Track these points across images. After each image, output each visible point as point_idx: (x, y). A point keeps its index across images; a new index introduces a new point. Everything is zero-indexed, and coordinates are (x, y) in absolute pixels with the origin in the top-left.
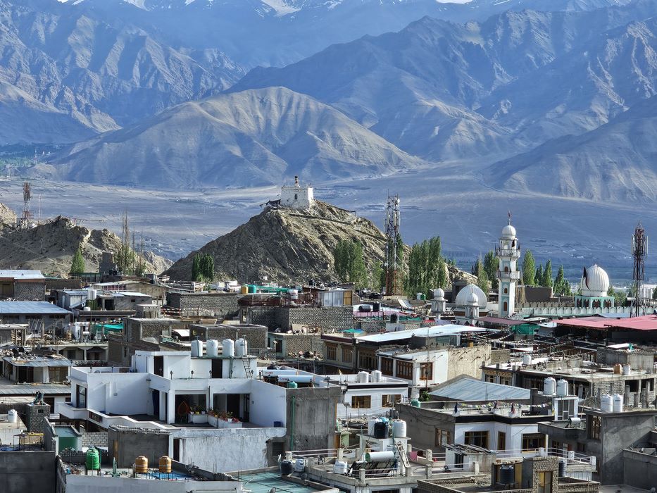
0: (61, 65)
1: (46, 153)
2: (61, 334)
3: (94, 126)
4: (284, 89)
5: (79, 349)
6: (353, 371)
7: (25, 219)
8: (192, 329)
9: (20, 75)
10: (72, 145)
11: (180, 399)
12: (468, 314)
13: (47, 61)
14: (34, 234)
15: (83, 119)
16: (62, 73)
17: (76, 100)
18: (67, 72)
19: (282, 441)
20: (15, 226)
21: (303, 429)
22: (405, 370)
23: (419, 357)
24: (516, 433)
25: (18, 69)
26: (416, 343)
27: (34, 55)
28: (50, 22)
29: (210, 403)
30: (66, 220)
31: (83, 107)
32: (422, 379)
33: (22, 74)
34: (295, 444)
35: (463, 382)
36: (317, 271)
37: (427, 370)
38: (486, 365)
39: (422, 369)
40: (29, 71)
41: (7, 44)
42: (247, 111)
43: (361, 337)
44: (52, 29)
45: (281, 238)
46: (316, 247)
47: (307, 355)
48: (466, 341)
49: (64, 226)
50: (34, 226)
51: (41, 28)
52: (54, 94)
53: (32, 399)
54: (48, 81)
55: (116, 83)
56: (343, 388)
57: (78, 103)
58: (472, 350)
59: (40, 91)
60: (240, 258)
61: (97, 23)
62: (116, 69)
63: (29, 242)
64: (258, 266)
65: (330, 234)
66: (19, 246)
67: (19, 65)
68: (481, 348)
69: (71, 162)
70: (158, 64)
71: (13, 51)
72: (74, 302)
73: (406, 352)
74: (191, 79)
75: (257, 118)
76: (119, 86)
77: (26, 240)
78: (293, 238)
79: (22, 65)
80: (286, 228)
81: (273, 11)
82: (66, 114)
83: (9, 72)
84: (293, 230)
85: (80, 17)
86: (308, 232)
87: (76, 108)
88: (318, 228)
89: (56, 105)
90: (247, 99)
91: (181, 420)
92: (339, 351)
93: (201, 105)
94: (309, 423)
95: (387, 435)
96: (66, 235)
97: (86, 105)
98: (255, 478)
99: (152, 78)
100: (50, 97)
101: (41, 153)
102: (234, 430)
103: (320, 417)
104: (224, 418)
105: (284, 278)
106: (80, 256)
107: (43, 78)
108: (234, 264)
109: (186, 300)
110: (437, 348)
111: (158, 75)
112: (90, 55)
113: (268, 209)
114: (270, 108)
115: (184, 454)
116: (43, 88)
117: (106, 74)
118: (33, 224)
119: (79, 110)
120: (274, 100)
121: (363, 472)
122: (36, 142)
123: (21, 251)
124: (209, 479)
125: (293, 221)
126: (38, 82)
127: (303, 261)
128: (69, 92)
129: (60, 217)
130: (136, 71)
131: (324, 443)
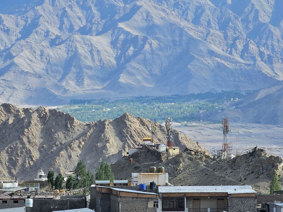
0: (245, 21)
1: (234, 98)
3: (276, 74)
7: (224, 151)
9: (209, 32)
10: (257, 92)
13: (233, 18)
14: (234, 163)
15: (266, 69)
16: (247, 28)
17: (260, 51)
18: (251, 26)
20: (216, 157)
25: (208, 26)
27: (221, 12)
30: (262, 150)
31: (266, 58)
33: (211, 30)
40: (218, 28)
41: (198, 4)
49: (259, 156)
50: (233, 156)
52: (240, 47)
54: (235, 35)
57: (261, 54)
59: (227, 45)
63: (229, 171)
66: (220, 175)
67: (209, 23)
69: (257, 107)
71: (203, 11)
77: (226, 169)
79: (212, 23)
82: (250, 64)
83: (200, 28)
87: (259, 59)
89: (242, 57)
96: (262, 164)
97: (269, 55)
100: (236, 50)
101: (230, 100)
106: (277, 182)
107: (230, 33)
112: (271, 11)
116: (230, 42)
118: (232, 155)
119: (262, 60)
122: (225, 90)
123: (222, 179)
126: (226, 37)
128: (253, 45)
129: (256, 148)
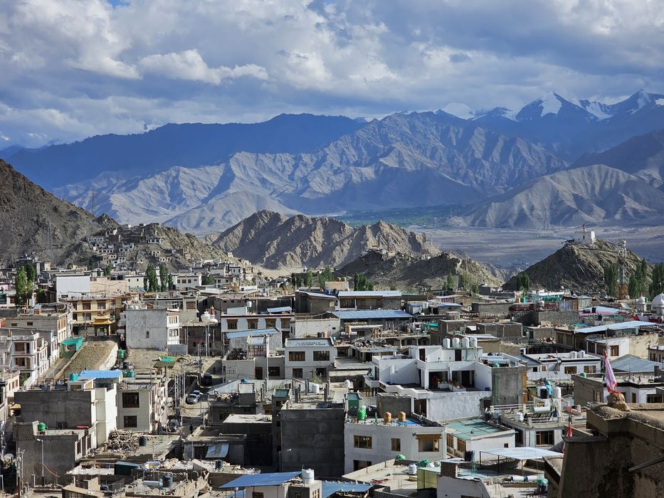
0: (465, 157)
1: (458, 210)
2: (404, 330)
4: (603, 166)
5: (414, 339)
6: (568, 351)
8: (477, 326)
11: (432, 375)
12: (658, 312)
13: (457, 155)
14: (426, 263)
16: (466, 162)
17: (475, 177)
18: (469, 161)
19: (490, 399)
21: (502, 392)
22: (601, 349)
23: (611, 342)
24: (643, 394)
26: (610, 334)
27: (449, 151)
28: (459, 132)
29: (450, 377)
32: (612, 355)
33: (442, 163)
34: (497, 401)
35: (628, 359)
36: (597, 282)
37: (615, 349)
38: (651, 347)
39: (612, 349)
41: (433, 146)
42: (580, 181)
43: (577, 330)
44: (459, 137)
45: (574, 263)
46: (596, 267)
47: (549, 340)
48: (642, 331)
51: (453, 136)
52: (462, 174)
53: (366, 372)
54: (458, 167)
55: (499, 167)
56: (559, 361)
57: (476, 179)
58: (645, 338)
59: (453, 173)
60: (549, 275)
61: (487, 131)
62: (498, 158)
63: (426, 267)
64: (560, 279)
65: (605, 260)
67: (441, 159)
68: (651, 336)
69: (473, 215)
70: (524, 154)
71: (437, 150)
72: (415, 310)
73: (603, 339)
74: (545, 162)
75: (586, 185)
76: (501, 168)
78: (582, 263)
80: (577, 257)
81: (596, 118)
82: (469, 186)
83: (435, 162)
84: (582, 258)
85: (476, 127)
86: (591, 259)
87: (475, 182)
88: (597, 256)
89: (463, 181)
90: (580, 173)
91: (433, 387)
92: (565, 338)
93: (551, 178)
94: (506, 388)
95: (548, 397)
98: (470, 422)
99: (521, 163)
100: (459, 176)
101: (455, 210)
102: (459, 393)
103: (513, 384)
104: (456, 386)
105: (576, 286)
107: (455, 165)
108: (545, 279)
109: (482, 307)
110: (623, 336)
111: (525, 160)
112: (483, 150)
113: (566, 245)
114: (594, 178)
115: (429, 408)
116: (455, 171)
117: (493, 161)
119: (477, 183)
120: (596, 173)
121: (530, 420)
122: (451, 204)
124: (430, 426)
125: (582, 252)
126: (452, 168)
127: (588, 276)
128: (471, 173)
130: (511, 159)
131: (516, 401)
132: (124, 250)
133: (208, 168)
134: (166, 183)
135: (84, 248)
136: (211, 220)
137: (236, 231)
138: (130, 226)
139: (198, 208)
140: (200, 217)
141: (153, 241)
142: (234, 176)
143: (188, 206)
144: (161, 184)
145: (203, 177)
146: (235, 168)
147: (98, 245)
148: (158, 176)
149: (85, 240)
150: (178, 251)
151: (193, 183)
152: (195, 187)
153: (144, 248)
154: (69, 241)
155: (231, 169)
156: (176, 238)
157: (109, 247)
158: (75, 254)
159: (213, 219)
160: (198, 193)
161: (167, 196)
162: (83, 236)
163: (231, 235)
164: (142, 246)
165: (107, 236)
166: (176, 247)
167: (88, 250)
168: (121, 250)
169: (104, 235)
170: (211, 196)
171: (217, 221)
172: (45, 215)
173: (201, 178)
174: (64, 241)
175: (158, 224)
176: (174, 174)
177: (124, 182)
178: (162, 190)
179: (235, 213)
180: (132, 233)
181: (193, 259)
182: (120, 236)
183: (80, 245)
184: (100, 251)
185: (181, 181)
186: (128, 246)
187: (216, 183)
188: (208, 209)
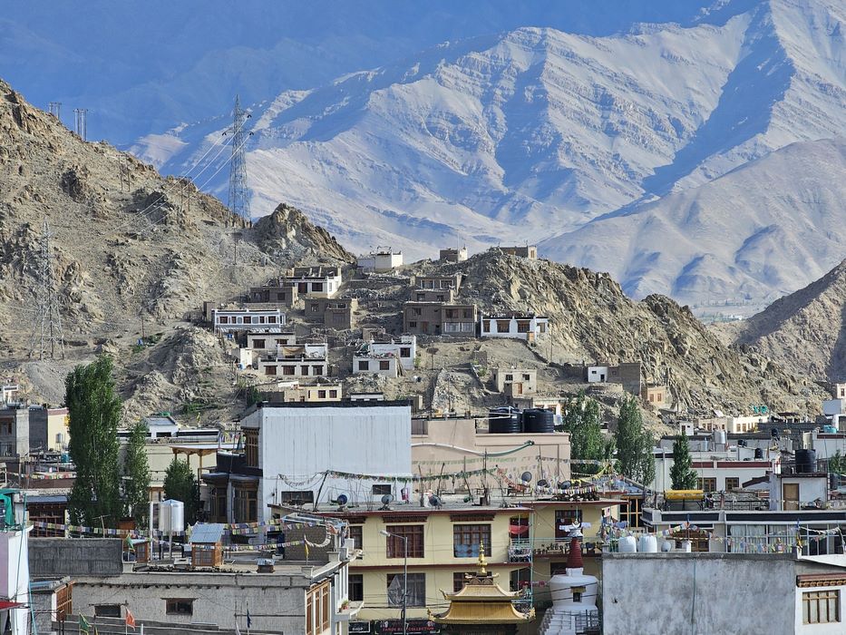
132: (374, 366)
133: (672, 37)
134: (487, 99)
135: (198, 357)
136: (688, 268)
137: (812, 311)
138: (397, 261)
139: (625, 211)
140: (639, 256)
141: (503, 327)
142: (789, 70)
143: (583, 204)
144: (466, 106)
145: (650, 78)
146: (790, 35)
147: (259, 344)
148: (450, 72)
149: (202, 320)
150: (615, 374)
151: (605, 102)
152: (614, 118)
153: (463, 359)
154: (133, 323)
155: (776, 39)
156: (606, 316)
157: (309, 350)
158: (161, 380)
159: (697, 260)
160: (625, 147)
161: (489, 160)
162: (192, 304)
163: (790, 329)
164: (453, 348)
165: (298, 303)
166: (605, 355)
167: (220, 365)
168: (364, 366)
169: (283, 297)
170: (685, 163)
171: (711, 270)
172: (26, 211)
173: (643, 79)
174: (111, 325)
175: (523, 252)
176: (522, 61)
177: (301, 95)
178: (467, 133)
179: (791, 237)
180: (405, 293)
181: (681, 408)
182: (354, 305)
183: (180, 342)
184: (271, 370)
185: (553, 92)
186: (393, 348)
187: (708, 104)
188: (673, 216)
